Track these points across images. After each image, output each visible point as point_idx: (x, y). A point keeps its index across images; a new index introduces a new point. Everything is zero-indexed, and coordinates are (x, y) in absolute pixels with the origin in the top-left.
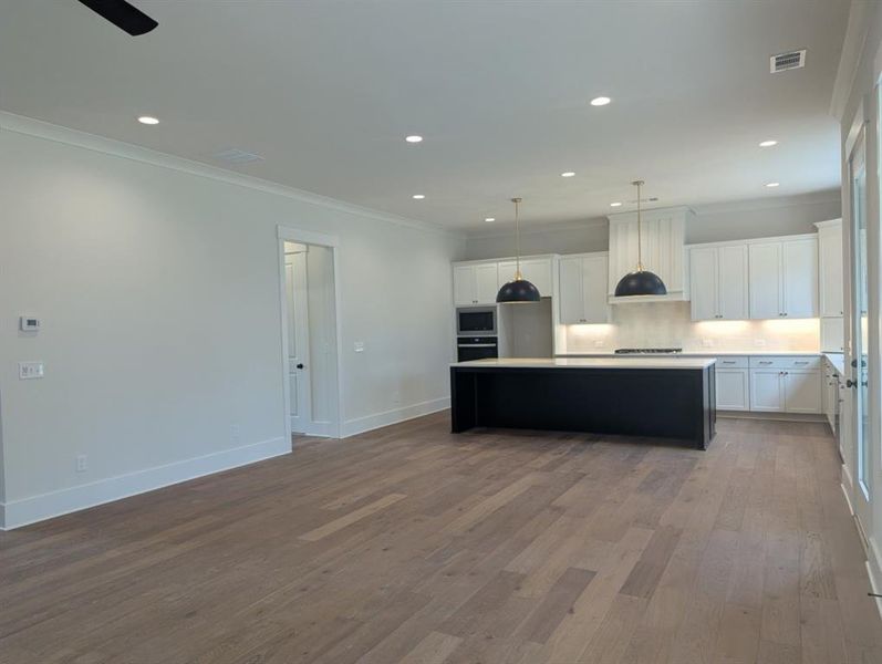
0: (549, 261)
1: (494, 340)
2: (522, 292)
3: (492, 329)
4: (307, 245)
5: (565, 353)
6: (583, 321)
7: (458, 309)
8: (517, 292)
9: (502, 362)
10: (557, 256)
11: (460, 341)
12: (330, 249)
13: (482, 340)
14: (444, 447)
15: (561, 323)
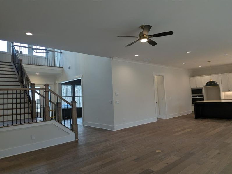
0: (218, 75)
1: (203, 96)
2: (213, 84)
3: (202, 93)
4: (157, 75)
5: (224, 99)
6: (229, 91)
7: (191, 89)
8: (211, 84)
9: (205, 101)
10: (220, 74)
11: (193, 97)
12: (163, 76)
13: (199, 96)
14: (195, 121)
15: (222, 91)
